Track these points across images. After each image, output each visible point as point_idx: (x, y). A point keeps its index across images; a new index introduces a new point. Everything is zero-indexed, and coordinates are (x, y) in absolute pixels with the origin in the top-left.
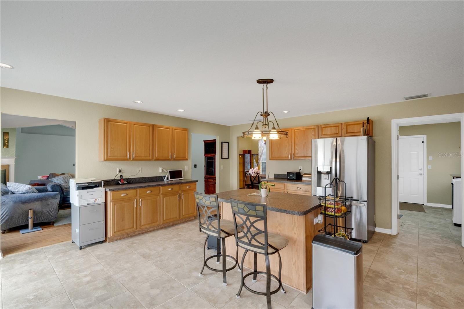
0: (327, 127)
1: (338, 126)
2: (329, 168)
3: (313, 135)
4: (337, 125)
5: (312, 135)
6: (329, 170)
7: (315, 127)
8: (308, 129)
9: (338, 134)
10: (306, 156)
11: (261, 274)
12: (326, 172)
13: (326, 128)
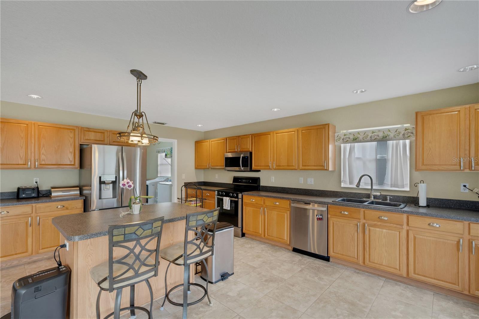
0: (91, 131)
1: (104, 133)
2: (115, 177)
3: (72, 138)
4: (103, 131)
5: (70, 137)
6: (114, 180)
7: (75, 128)
8: (64, 128)
9: (103, 141)
10: (59, 163)
11: (171, 293)
12: (111, 182)
13: (90, 133)
